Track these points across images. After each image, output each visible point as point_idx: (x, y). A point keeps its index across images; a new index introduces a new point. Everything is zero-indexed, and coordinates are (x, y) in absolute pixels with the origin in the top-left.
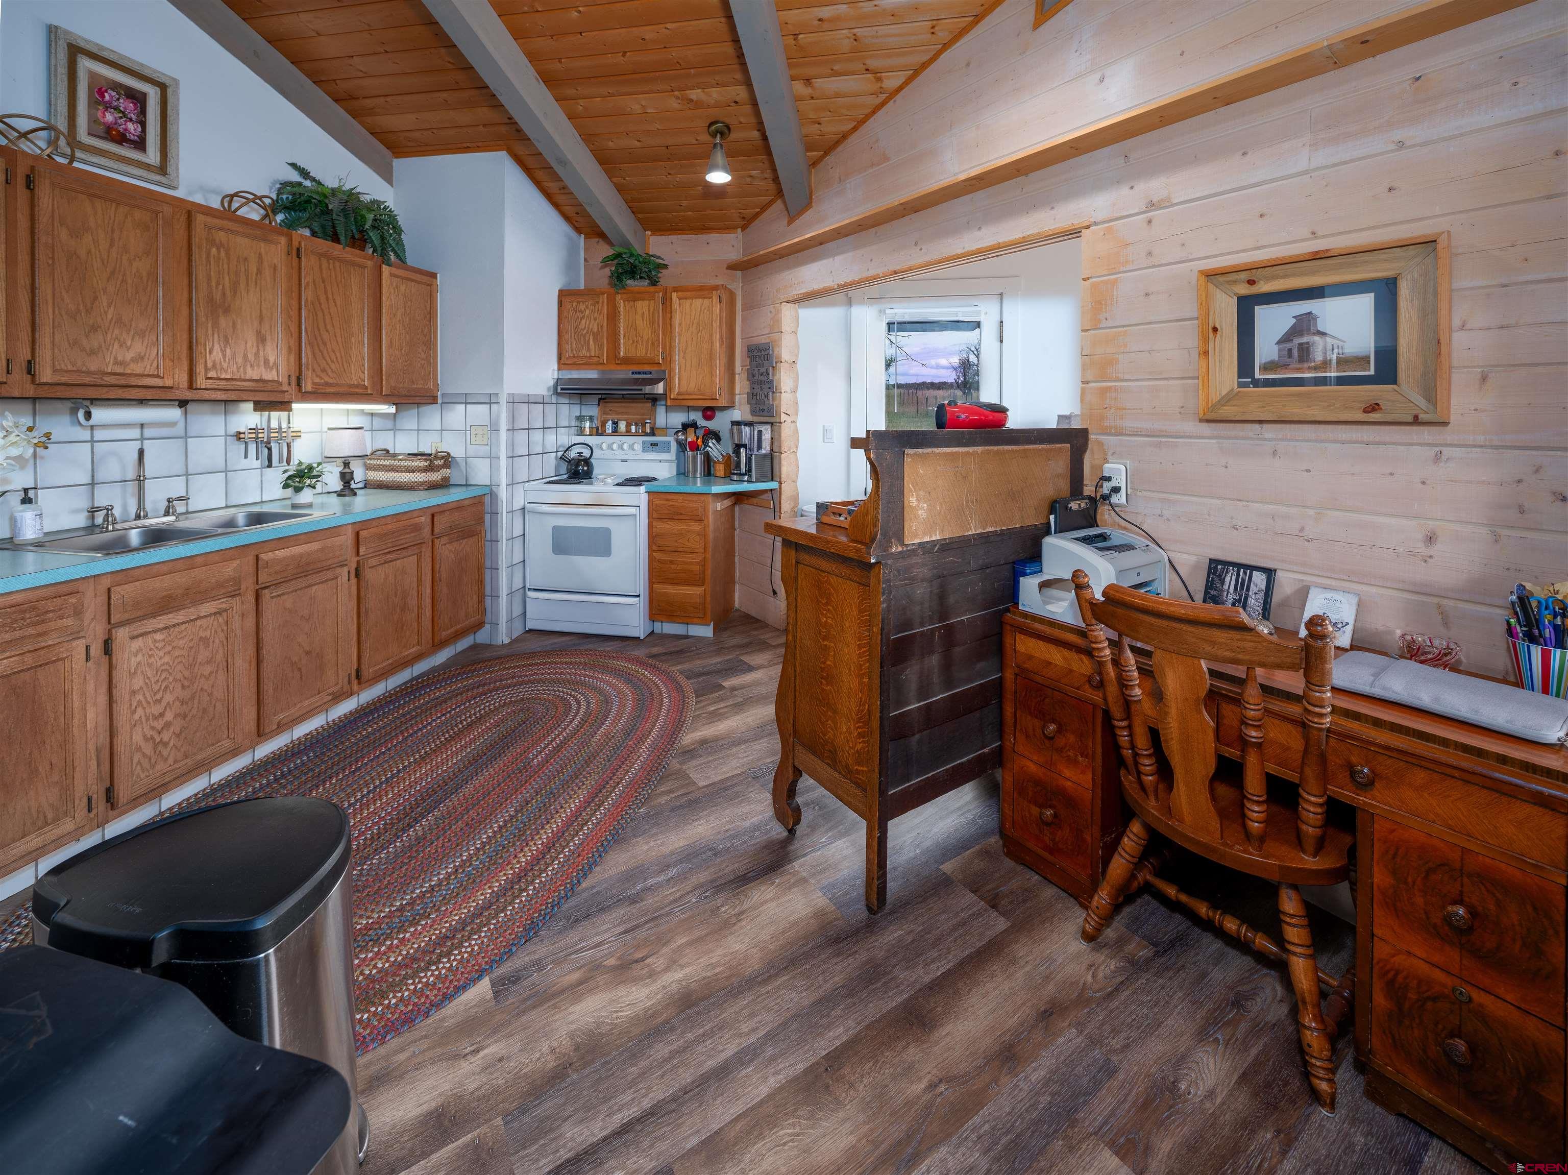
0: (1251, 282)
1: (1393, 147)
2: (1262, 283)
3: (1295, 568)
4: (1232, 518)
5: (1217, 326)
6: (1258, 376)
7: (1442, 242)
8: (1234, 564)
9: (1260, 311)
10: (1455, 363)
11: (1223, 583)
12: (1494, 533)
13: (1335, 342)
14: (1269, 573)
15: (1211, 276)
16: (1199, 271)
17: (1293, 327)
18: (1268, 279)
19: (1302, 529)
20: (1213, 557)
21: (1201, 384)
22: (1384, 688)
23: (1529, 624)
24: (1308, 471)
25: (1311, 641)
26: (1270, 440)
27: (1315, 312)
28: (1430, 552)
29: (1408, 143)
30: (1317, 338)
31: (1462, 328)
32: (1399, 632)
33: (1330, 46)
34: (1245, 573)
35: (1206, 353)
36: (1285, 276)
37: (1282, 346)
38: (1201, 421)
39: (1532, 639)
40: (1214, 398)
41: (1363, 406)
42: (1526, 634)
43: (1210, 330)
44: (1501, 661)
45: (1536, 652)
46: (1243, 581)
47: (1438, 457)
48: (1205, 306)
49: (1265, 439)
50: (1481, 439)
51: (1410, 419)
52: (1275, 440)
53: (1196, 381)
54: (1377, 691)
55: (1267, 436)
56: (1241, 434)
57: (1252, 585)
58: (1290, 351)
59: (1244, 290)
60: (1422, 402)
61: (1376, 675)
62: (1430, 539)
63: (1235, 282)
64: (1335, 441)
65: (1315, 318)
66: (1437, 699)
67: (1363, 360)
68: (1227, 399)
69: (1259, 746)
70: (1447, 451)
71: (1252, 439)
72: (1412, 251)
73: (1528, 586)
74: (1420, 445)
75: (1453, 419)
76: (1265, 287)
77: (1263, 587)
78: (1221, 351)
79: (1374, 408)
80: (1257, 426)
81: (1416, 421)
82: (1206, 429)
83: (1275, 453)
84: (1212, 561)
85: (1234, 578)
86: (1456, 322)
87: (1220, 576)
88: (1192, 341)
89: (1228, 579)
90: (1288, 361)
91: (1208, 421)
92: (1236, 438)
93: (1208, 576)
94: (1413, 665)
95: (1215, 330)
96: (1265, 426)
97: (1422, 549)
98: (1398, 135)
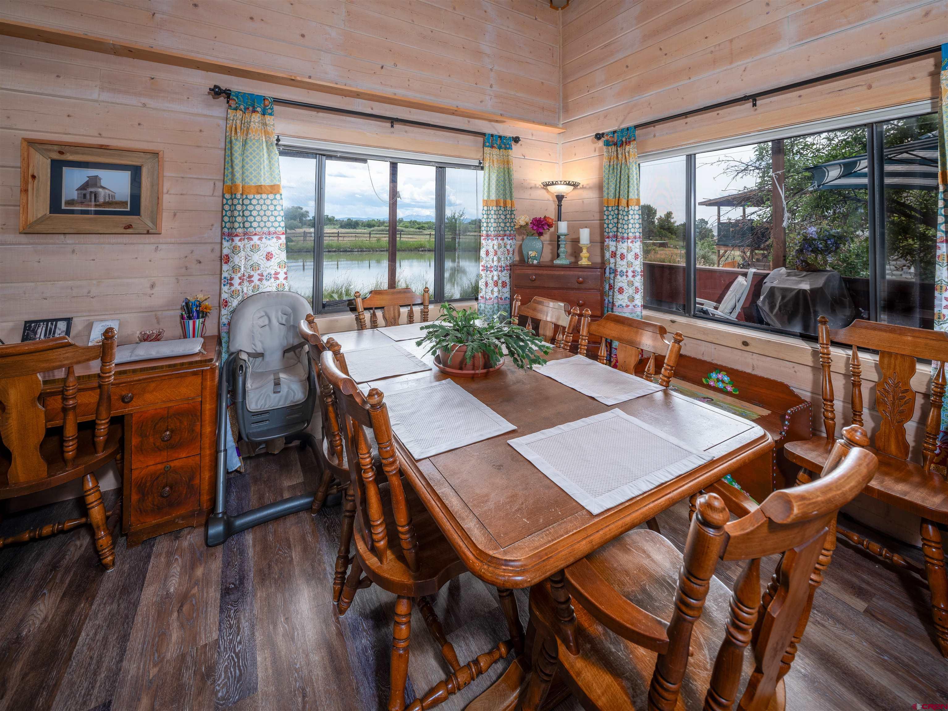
0: (61, 153)
1: (140, 105)
2: (68, 154)
3: (85, 314)
4: (43, 293)
5: (35, 174)
6: (63, 207)
7: (161, 153)
8: (43, 321)
9: (66, 171)
10: (164, 207)
11: (36, 333)
12: (177, 279)
13: (110, 193)
14: (69, 320)
15: (31, 143)
16: (23, 138)
17: (87, 183)
18: (73, 153)
19: (89, 292)
20: (27, 320)
21: (22, 210)
22: (137, 356)
23: (189, 313)
24: (93, 260)
25: (105, 341)
26: (70, 244)
27: (100, 176)
28: (152, 292)
29: (148, 106)
30: (100, 190)
31: (167, 193)
32: (138, 332)
33: (113, 45)
34: (52, 324)
35: (26, 191)
36: (83, 154)
37: (80, 192)
38: (20, 233)
39: (190, 318)
40: (31, 219)
41: (124, 226)
42: (188, 317)
43: (30, 177)
44: (179, 331)
45: (191, 322)
46: (51, 329)
47: (157, 249)
48: (26, 161)
49: (67, 244)
50: (173, 240)
51: (145, 232)
52: (72, 244)
53: (18, 208)
54: (134, 358)
55: (68, 242)
56: (51, 241)
57: (57, 330)
58: (85, 195)
59: (56, 156)
60: (150, 225)
61: (132, 352)
62: (152, 286)
63: (50, 150)
64: (109, 244)
65: (100, 179)
66: (158, 352)
67: (124, 203)
68: (40, 221)
69: (74, 408)
70: (160, 246)
71: (58, 244)
72: (149, 156)
73: (189, 298)
74: (149, 244)
75: (163, 232)
76: (70, 157)
77: (65, 329)
78: (37, 190)
79: (129, 227)
80: (62, 236)
81: (148, 233)
82: (23, 238)
83: (73, 251)
84: (26, 322)
85: (44, 329)
86: (165, 191)
87: (33, 330)
88: (17, 182)
89: (39, 331)
90: (84, 200)
91: (25, 233)
92: (47, 244)
93: (24, 332)
94: (146, 343)
95: (34, 177)
96: (68, 236)
97: (149, 291)
98: (144, 100)
